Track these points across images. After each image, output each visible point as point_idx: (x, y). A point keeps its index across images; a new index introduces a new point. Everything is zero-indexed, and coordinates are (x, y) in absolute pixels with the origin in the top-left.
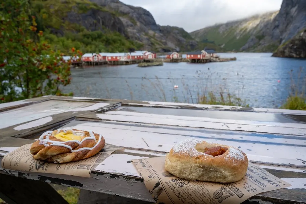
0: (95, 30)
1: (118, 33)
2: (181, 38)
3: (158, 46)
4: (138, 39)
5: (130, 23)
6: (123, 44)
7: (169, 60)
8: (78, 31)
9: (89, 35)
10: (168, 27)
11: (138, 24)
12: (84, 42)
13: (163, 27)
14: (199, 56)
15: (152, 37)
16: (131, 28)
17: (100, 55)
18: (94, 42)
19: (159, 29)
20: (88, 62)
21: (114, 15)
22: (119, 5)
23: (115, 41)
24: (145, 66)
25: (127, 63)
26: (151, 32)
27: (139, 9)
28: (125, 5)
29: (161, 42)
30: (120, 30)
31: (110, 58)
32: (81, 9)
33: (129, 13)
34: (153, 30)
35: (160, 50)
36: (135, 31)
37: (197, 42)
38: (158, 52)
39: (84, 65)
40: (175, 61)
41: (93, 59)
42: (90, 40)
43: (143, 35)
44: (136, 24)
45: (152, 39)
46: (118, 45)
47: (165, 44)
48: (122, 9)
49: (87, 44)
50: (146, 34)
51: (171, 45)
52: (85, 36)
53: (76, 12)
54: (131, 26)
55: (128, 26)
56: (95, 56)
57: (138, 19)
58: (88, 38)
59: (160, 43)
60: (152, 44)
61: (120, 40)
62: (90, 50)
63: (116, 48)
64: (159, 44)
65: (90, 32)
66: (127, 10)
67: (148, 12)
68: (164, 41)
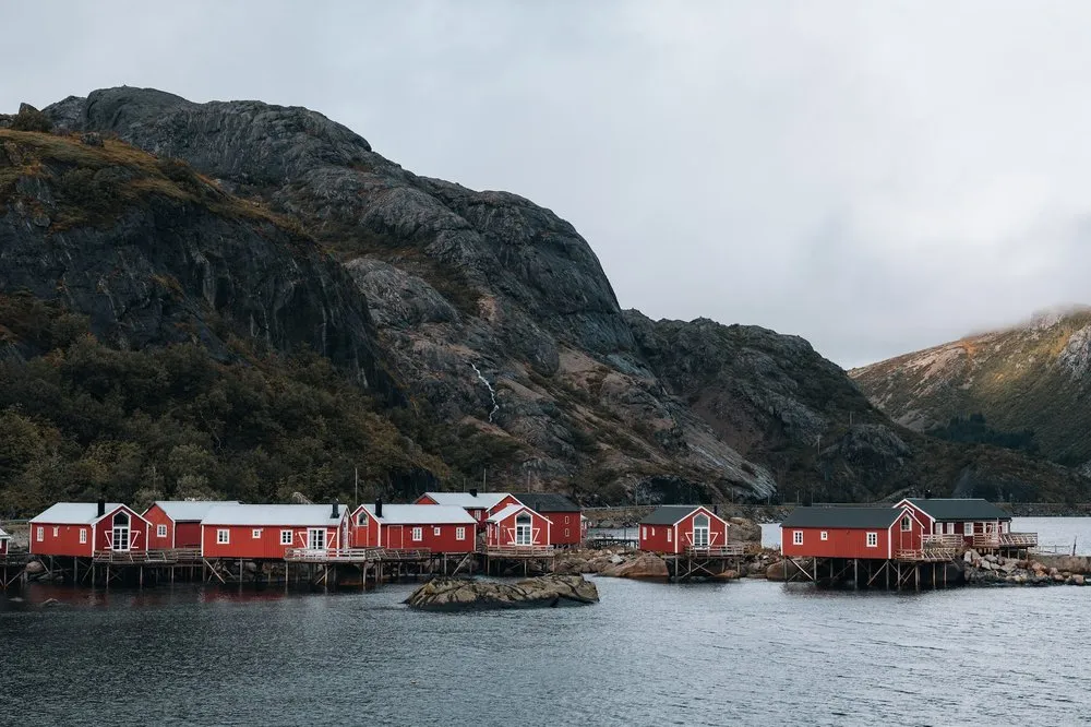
0: (161, 339)
1: (321, 364)
2: (796, 410)
3: (617, 461)
4: (484, 405)
5: (432, 298)
6: (353, 443)
7: (659, 562)
8: (40, 342)
9: (112, 371)
10: (703, 330)
11: (489, 303)
12: (65, 423)
13: (669, 329)
14: (871, 540)
15: (581, 398)
16: (435, 330)
17: (164, 518)
18: (140, 420)
19: (639, 340)
20: (64, 561)
21: (302, 243)
22: (368, 180)
23: (292, 420)
24: (455, 607)
25: (345, 579)
26: (576, 365)
27: (507, 206)
28: (409, 178)
29: (639, 430)
30: (340, 346)
31: (225, 539)
32: (75, 196)
33: (432, 234)
34: (595, 350)
35: (630, 484)
36: (465, 351)
37: (907, 435)
38: (618, 498)
39: (35, 578)
40: (701, 571)
41: (101, 542)
42: (113, 407)
43: (519, 380)
44: (471, 309)
45: (583, 412)
46: (316, 443)
47: (675, 443)
48: (385, 203)
49: (85, 434)
50: (543, 375)
51: (712, 453)
52: (79, 375)
53: (42, 218)
54: (441, 318)
55: (415, 318)
56: (121, 520)
57: (491, 277)
58: (99, 393)
59: (636, 440)
60: (579, 441)
61: (328, 413)
62: (101, 474)
63: (299, 466)
64: (626, 446)
65: (122, 355)
66: (419, 211)
67: (565, 229)
68: (664, 424)
